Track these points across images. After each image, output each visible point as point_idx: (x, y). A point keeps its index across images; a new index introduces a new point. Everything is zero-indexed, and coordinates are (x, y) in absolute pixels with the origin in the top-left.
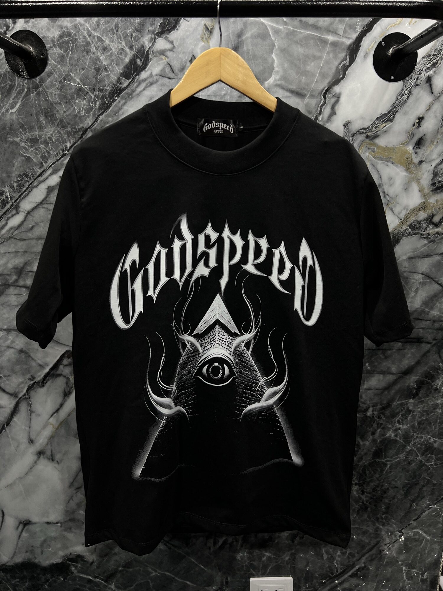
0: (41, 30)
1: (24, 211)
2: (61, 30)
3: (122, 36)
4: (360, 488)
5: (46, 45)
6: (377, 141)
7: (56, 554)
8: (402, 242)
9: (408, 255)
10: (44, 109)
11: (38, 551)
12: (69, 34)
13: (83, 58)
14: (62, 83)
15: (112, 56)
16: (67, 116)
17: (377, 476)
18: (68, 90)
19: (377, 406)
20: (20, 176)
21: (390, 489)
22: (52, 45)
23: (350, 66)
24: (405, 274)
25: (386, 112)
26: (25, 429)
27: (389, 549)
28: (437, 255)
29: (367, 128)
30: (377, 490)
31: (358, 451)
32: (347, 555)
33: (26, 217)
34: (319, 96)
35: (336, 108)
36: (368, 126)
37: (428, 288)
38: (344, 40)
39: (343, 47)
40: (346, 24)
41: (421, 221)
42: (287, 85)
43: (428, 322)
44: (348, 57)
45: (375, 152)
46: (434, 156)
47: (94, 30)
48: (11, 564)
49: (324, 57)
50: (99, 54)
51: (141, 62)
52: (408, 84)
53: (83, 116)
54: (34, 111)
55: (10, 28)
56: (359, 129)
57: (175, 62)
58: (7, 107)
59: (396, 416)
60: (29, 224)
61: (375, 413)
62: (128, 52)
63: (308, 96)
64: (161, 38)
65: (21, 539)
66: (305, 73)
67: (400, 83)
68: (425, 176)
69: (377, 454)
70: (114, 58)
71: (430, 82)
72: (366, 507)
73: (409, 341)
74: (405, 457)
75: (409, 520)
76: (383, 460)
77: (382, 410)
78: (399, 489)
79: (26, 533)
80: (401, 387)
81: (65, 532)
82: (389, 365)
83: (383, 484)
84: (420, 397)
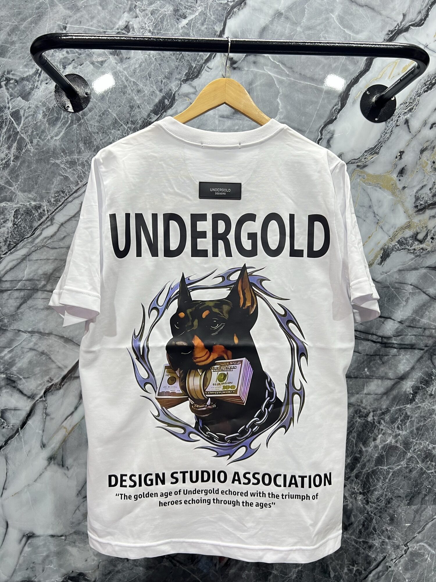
0: (86, 74)
1: (58, 223)
3: (154, 82)
4: (365, 497)
6: (366, 169)
7: (57, 571)
8: (391, 255)
9: (398, 268)
10: (84, 137)
11: (39, 568)
13: (120, 98)
14: (101, 117)
16: (103, 143)
17: (381, 484)
18: (106, 122)
19: (377, 411)
20: (58, 192)
21: (394, 498)
23: (341, 110)
24: (396, 285)
25: (373, 147)
26: (39, 433)
27: (396, 565)
28: (423, 268)
30: (381, 500)
31: (361, 458)
32: (354, 572)
33: (60, 227)
34: (316, 133)
35: (331, 142)
36: (358, 158)
37: (417, 297)
39: (335, 95)
41: (407, 238)
42: (289, 122)
43: (420, 329)
44: (339, 102)
45: (366, 179)
46: (415, 183)
47: (131, 76)
49: (320, 102)
50: (134, 95)
51: (168, 102)
52: (390, 125)
54: (75, 138)
56: (351, 159)
58: (52, 134)
59: (395, 422)
60: (61, 234)
61: (376, 418)
62: (158, 94)
63: (307, 132)
64: (185, 84)
65: (23, 554)
66: (305, 114)
67: (384, 123)
68: (408, 200)
69: (380, 461)
70: (146, 98)
71: (408, 123)
72: (371, 518)
73: (403, 347)
74: (407, 464)
75: (414, 533)
76: (385, 468)
77: (382, 415)
78: (402, 499)
79: (29, 547)
80: (398, 393)
81: (69, 547)
82: (386, 371)
83: (386, 493)
84: (416, 402)
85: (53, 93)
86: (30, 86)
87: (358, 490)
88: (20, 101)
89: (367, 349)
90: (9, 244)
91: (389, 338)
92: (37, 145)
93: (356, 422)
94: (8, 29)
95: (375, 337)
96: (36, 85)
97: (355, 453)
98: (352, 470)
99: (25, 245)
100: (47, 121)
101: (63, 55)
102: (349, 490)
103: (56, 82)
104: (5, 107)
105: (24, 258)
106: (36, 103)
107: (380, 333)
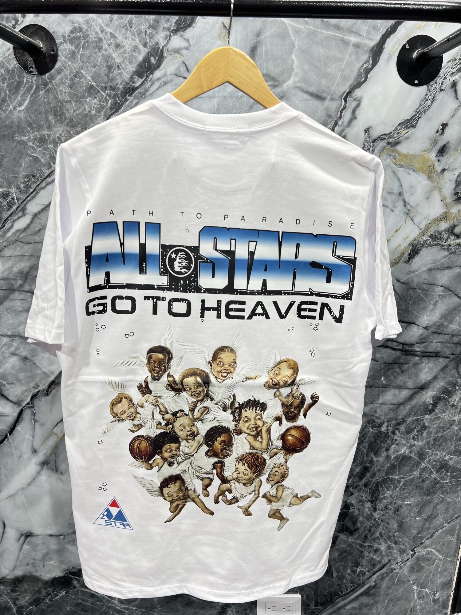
0: (51, 25)
1: (31, 213)
2: (73, 25)
3: (136, 33)
4: (373, 505)
5: (56, 41)
6: (399, 148)
7: (58, 567)
8: (422, 252)
9: (428, 266)
10: (54, 107)
11: (40, 564)
12: (81, 30)
13: (94, 55)
14: (73, 80)
15: (126, 53)
16: (77, 115)
17: (390, 493)
18: (79, 88)
19: (392, 421)
20: (27, 176)
21: (403, 507)
22: (62, 41)
23: (372, 69)
24: (425, 286)
25: (409, 118)
26: (28, 439)
27: (401, 568)
28: (458, 267)
29: (389, 134)
30: (389, 507)
31: (371, 467)
32: (358, 573)
33: (33, 219)
34: (340, 100)
35: (357, 112)
36: (389, 132)
37: (447, 301)
38: (367, 41)
39: (366, 49)
40: (369, 25)
41: (442, 232)
42: (306, 87)
43: (447, 336)
44: (370, 59)
45: (397, 159)
47: (107, 26)
48: (11, 577)
49: (346, 59)
50: (111, 51)
51: (155, 61)
52: (432, 89)
53: (94, 115)
54: (43, 109)
55: (19, 22)
56: (381, 134)
57: (190, 62)
58: (14, 104)
59: (411, 432)
60: (36, 227)
61: (390, 428)
62: (142, 50)
63: (328, 99)
64: (176, 36)
65: (22, 552)
66: (326, 75)
67: (425, 87)
68: (447, 185)
69: (391, 470)
70: (127, 55)
71: (455, 87)
72: (378, 524)
73: (426, 355)
74: (419, 474)
75: (422, 538)
76: (397, 477)
77: (396, 426)
78: (412, 507)
79: (28, 545)
80: (417, 403)
81: (68, 545)
82: (405, 380)
83: (396, 501)
84: (436, 412)
87: (366, 498)
89: (385, 357)
91: (411, 345)
93: (368, 432)
95: (395, 344)
97: (365, 463)
98: (361, 479)
102: (356, 498)
107: (401, 340)
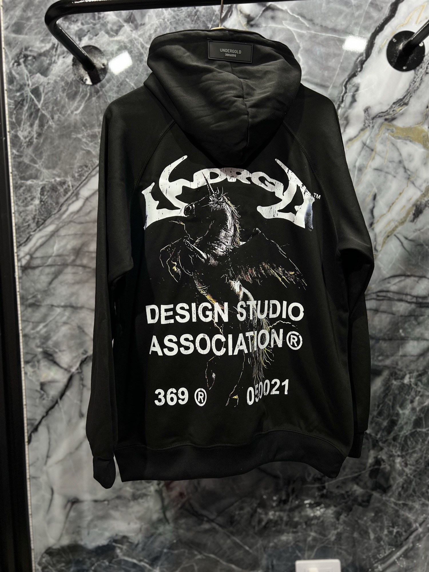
1: (83, 197)
2: (119, 45)
4: (403, 460)
6: (395, 123)
7: (102, 535)
8: (425, 212)
11: (84, 532)
12: (126, 47)
13: (137, 66)
14: (119, 87)
17: (419, 446)
19: (414, 372)
20: (81, 167)
22: (111, 57)
23: (366, 61)
25: (402, 97)
26: (77, 404)
29: (385, 112)
30: (420, 462)
31: (397, 421)
33: (85, 202)
34: (341, 88)
35: (357, 95)
36: (385, 110)
40: (360, 27)
42: (312, 79)
44: (364, 52)
45: (395, 132)
47: (147, 43)
48: (57, 547)
49: (344, 54)
52: (419, 73)
54: (95, 111)
56: (378, 112)
58: (72, 109)
60: (87, 209)
61: (413, 380)
63: (330, 88)
65: (69, 518)
66: (327, 68)
67: (412, 72)
69: (418, 423)
72: (410, 480)
76: (424, 430)
77: (419, 377)
79: (74, 512)
81: (112, 511)
82: (422, 331)
85: (71, 67)
86: (48, 62)
87: (396, 452)
88: (39, 78)
89: (401, 309)
90: (38, 222)
91: (424, 297)
92: (59, 120)
93: (392, 384)
94: (23, 4)
95: (409, 297)
96: (53, 60)
97: (392, 416)
98: (389, 433)
99: (53, 221)
100: (67, 95)
101: (78, 27)
102: (386, 453)
103: (73, 54)
104: (25, 85)
105: (53, 234)
106: (54, 78)
107: (415, 293)
